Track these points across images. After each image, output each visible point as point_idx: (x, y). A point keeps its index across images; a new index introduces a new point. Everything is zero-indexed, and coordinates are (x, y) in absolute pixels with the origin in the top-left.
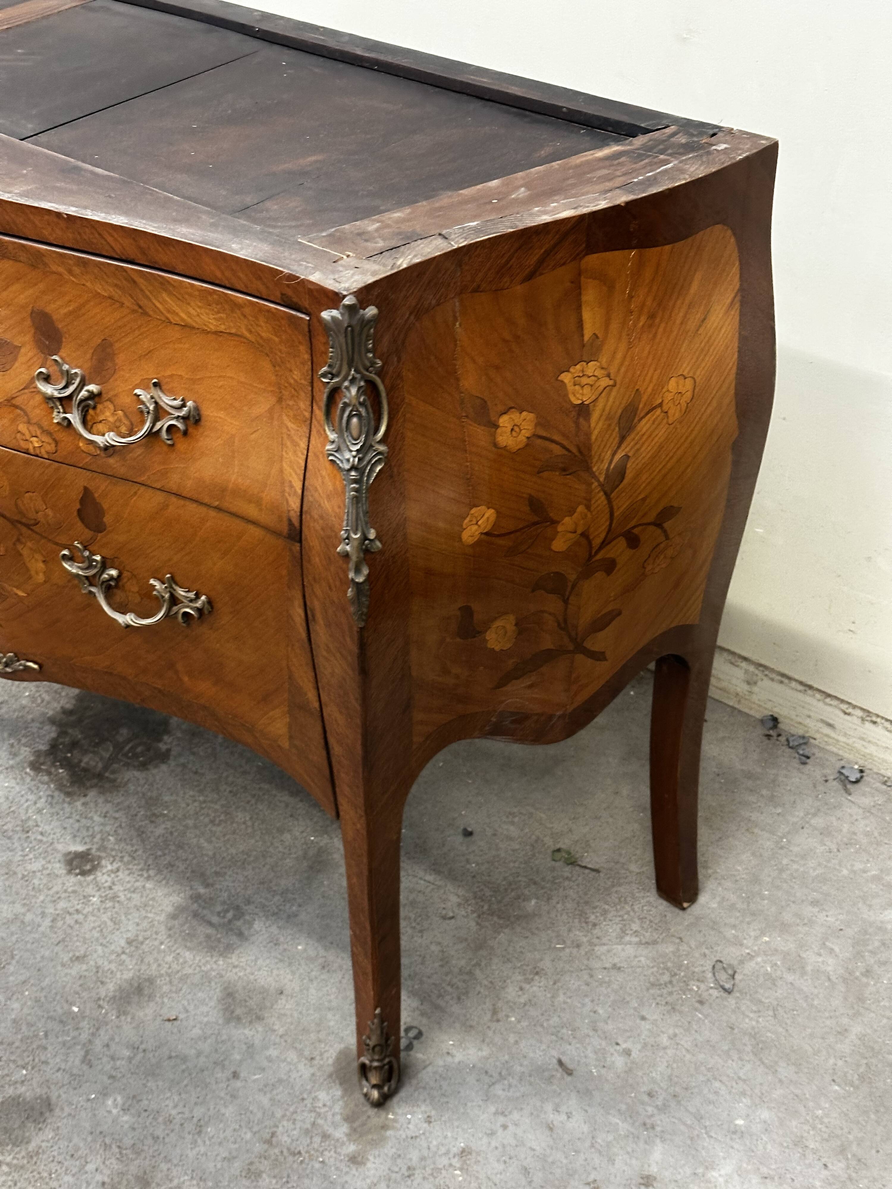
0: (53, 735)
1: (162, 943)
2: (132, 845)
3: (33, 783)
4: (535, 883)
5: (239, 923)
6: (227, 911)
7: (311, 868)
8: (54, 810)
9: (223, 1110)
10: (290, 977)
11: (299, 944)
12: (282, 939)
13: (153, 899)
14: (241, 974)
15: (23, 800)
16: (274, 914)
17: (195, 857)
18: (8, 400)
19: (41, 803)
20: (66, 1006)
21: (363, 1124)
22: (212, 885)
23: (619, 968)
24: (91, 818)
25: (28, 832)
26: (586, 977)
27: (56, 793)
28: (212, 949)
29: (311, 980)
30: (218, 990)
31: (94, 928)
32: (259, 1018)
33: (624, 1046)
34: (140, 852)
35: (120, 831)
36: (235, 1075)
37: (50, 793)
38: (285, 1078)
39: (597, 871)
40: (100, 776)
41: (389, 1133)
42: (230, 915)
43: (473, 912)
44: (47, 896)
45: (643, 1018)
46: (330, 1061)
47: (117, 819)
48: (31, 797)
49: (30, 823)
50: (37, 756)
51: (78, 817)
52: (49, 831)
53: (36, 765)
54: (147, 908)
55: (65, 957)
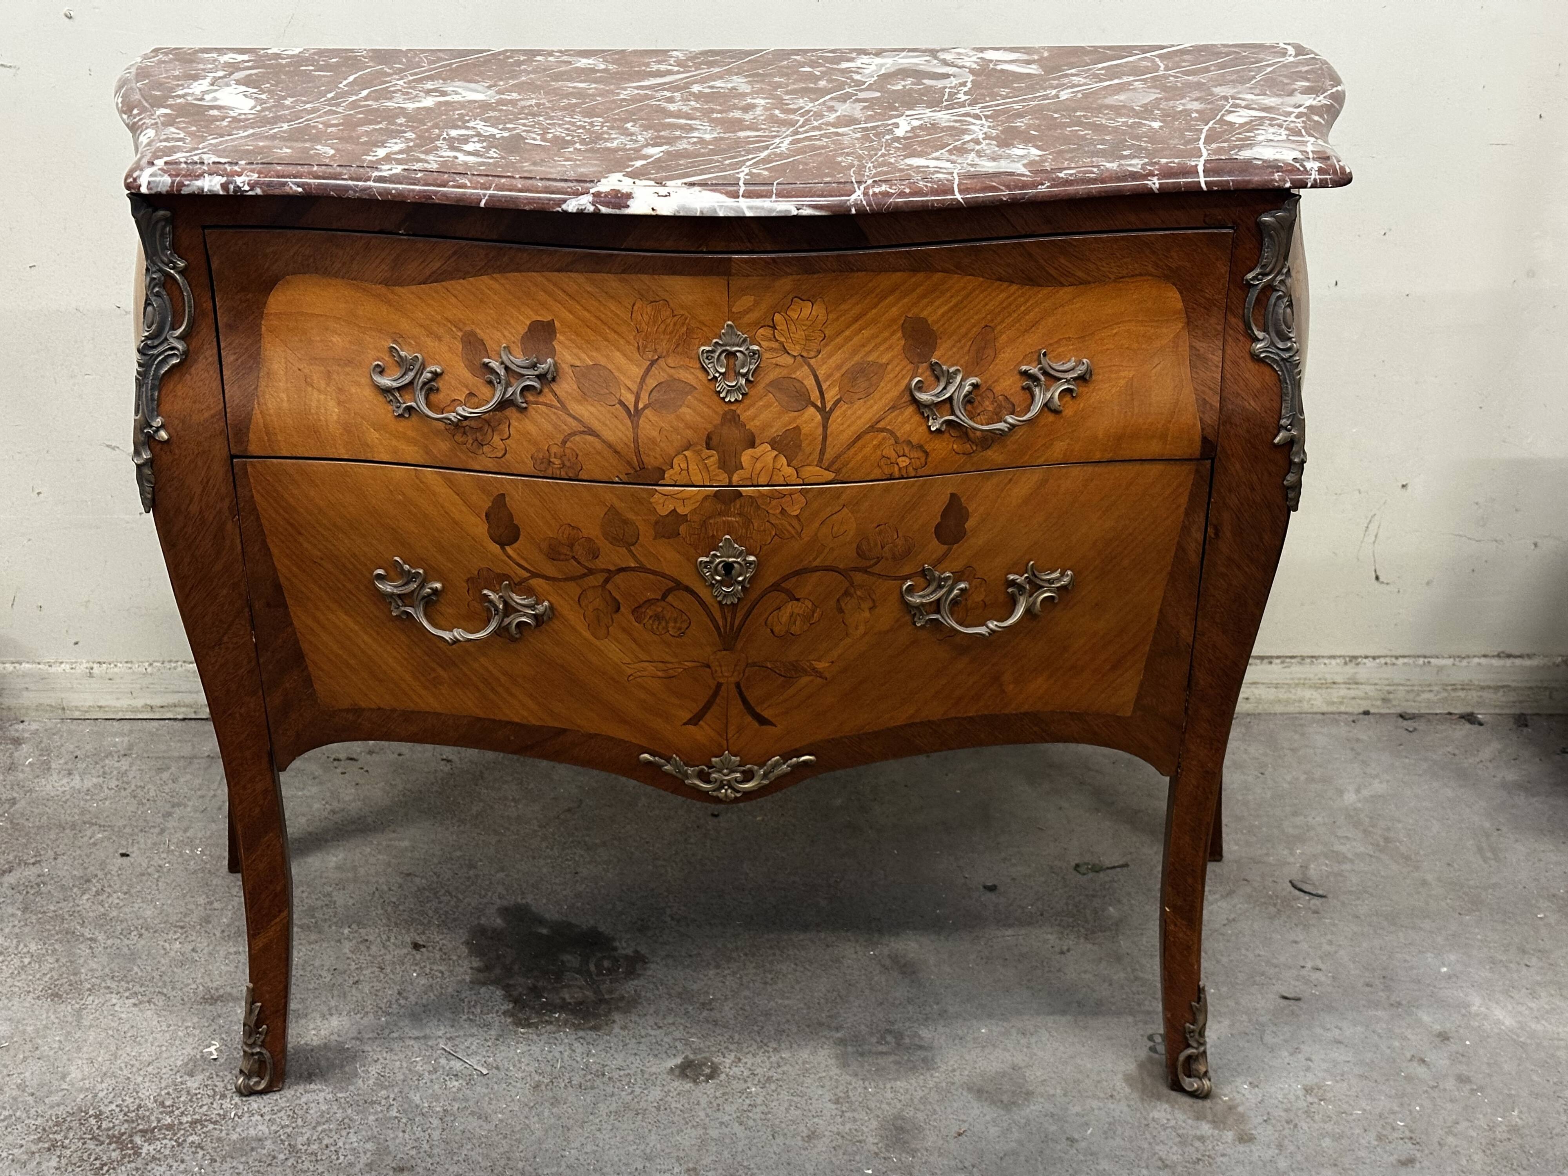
0: (499, 993)
1: (865, 1088)
2: (722, 1035)
3: (544, 1037)
4: (1093, 896)
5: (907, 1040)
6: (883, 1038)
7: (904, 973)
8: (602, 1047)
9: (1100, 1168)
10: (1007, 1054)
11: (979, 1029)
12: (960, 1032)
13: (804, 1063)
14: (966, 1073)
15: (557, 1055)
16: (926, 1019)
17: (793, 1015)
18: (872, 427)
19: (579, 1048)
20: (854, 1173)
21: (1215, 1115)
22: (841, 1027)
23: (1234, 920)
24: (648, 1035)
25: (604, 1075)
26: (1221, 937)
27: (581, 1033)
28: (914, 1069)
29: (1028, 1047)
30: (965, 1093)
31: (788, 1110)
32: (1029, 1094)
33: (1309, 965)
34: (737, 1037)
35: (693, 1031)
36: (1071, 1140)
37: (574, 1037)
38: (1111, 1120)
39: (1126, 865)
40: (602, 1001)
41: (1240, 1109)
42: (889, 1038)
43: (1079, 937)
44: (704, 1109)
45: (1296, 942)
46: (1128, 1090)
47: (673, 1024)
48: (561, 1048)
49: (595, 1068)
50: (512, 1015)
51: (634, 1041)
52: (623, 1064)
53: (522, 1023)
54: (813, 1071)
55: (797, 1142)
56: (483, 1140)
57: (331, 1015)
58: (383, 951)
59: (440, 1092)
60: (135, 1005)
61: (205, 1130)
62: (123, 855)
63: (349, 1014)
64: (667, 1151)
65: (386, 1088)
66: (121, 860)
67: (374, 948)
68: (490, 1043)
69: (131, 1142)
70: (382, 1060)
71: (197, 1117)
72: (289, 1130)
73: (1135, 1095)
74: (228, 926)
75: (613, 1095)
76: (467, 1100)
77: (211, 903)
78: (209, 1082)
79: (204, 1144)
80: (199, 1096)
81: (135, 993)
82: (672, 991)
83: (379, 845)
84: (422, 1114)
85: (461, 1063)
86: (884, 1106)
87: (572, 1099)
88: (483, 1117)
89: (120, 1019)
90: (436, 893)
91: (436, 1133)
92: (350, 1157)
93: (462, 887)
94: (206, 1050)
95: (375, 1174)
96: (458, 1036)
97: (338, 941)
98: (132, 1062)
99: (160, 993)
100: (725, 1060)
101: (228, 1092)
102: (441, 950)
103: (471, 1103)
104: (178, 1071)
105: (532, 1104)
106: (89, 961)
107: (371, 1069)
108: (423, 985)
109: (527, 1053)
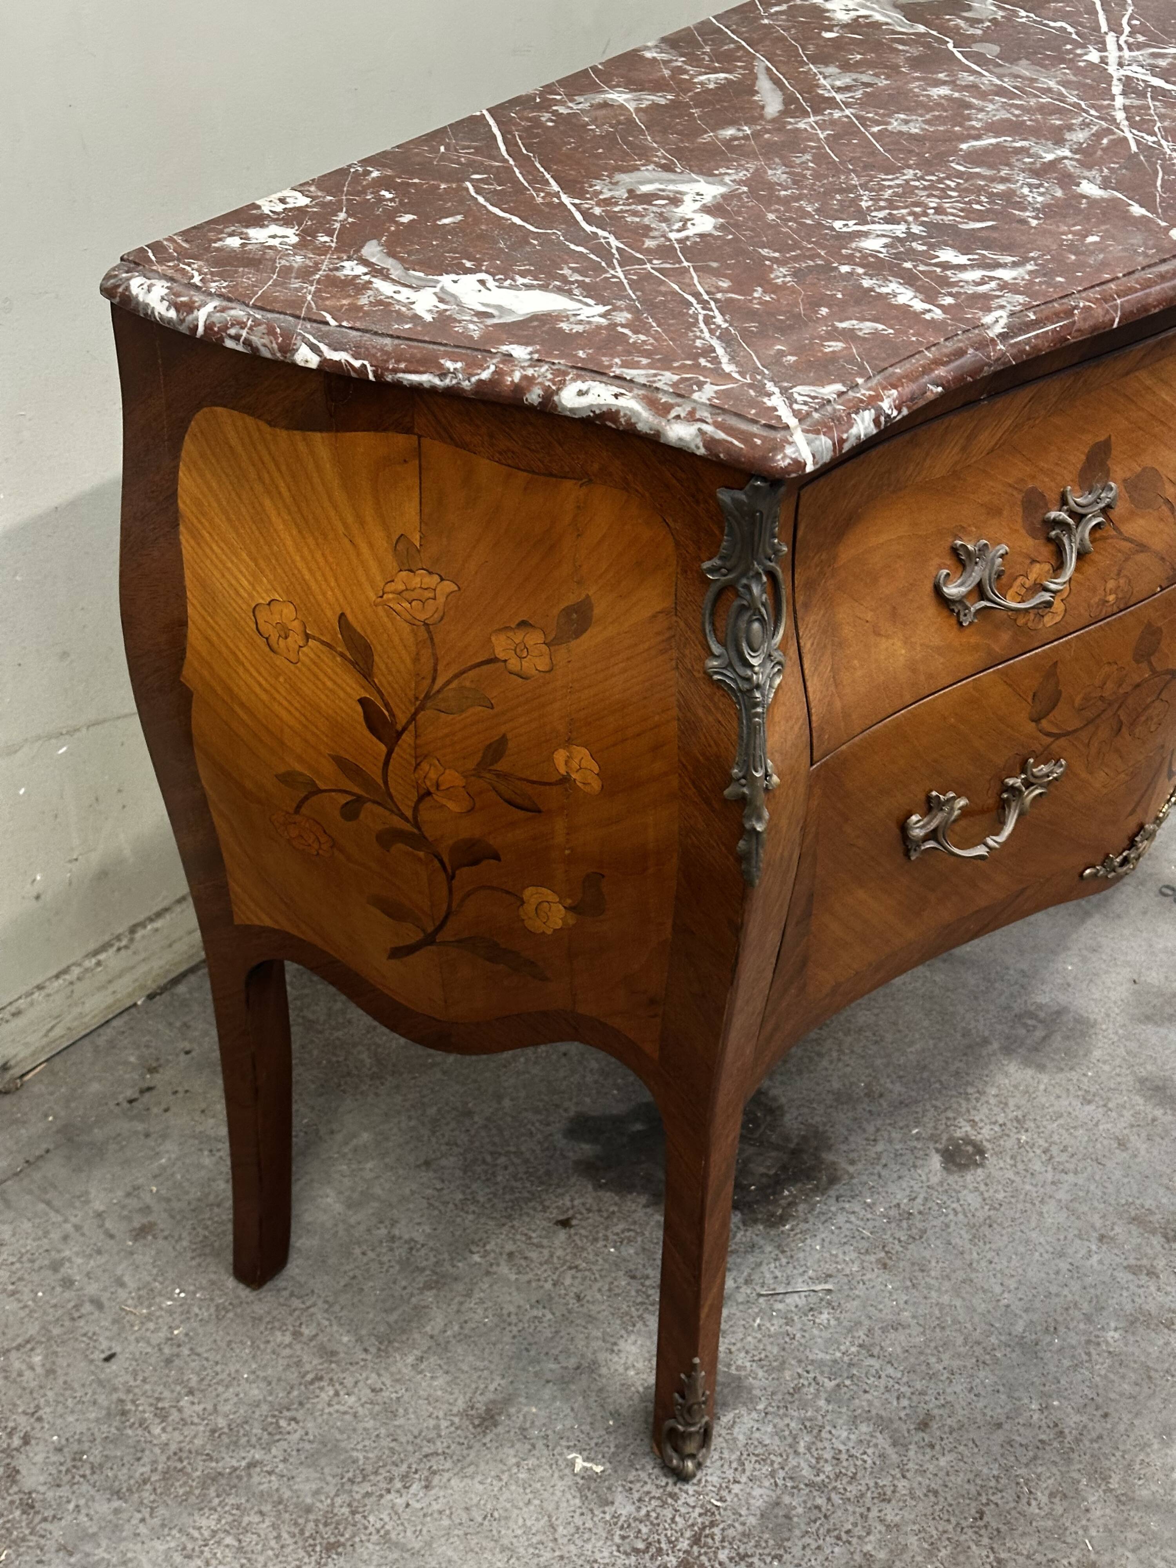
1: (1085, 1075)
2: (925, 1111)
3: (811, 1220)
5: (1042, 1014)
6: (1025, 1025)
8: (867, 1192)
10: (1113, 975)
11: (1065, 969)
12: (1059, 981)
13: (1015, 1087)
14: (1117, 1010)
15: (848, 1225)
16: (1023, 987)
17: (941, 1054)
19: (853, 1207)
22: (986, 1038)
24: (879, 1156)
25: (911, 1214)
27: (832, 1193)
28: (1084, 1034)
29: (1115, 959)
30: (1144, 1027)
31: (1072, 1135)
34: (938, 1104)
35: (901, 1124)
37: (832, 1201)
40: (795, 1153)
42: (1029, 1022)
44: (1023, 1182)
47: (878, 1130)
48: (841, 1219)
49: (893, 1212)
50: (755, 1221)
51: (879, 1168)
52: (907, 1192)
53: (775, 1221)
54: (1031, 1090)
55: (1122, 1156)
56: (933, 1345)
57: (615, 1344)
58: (546, 1252)
59: (826, 1334)
60: (426, 1487)
61: (718, 1538)
62: (107, 1359)
63: (629, 1333)
64: (1062, 1237)
65: (781, 1368)
66: (113, 1366)
67: (533, 1255)
68: (784, 1261)
70: (733, 1349)
71: (688, 1534)
72: (781, 1474)
74: (359, 1340)
75: (947, 1226)
76: (859, 1323)
77: (297, 1334)
78: (636, 1496)
79: (741, 1551)
80: (653, 1515)
81: (404, 1477)
82: (828, 1102)
83: (344, 1156)
84: (851, 1365)
85: (796, 1296)
86: (1119, 1079)
87: (927, 1254)
88: (897, 1326)
89: (440, 1512)
90: (484, 1162)
91: (890, 1370)
92: (870, 1451)
93: (497, 1139)
94: (577, 1469)
95: (913, 1447)
96: (750, 1275)
97: (488, 1273)
98: (534, 1540)
99: (426, 1456)
100: (964, 1129)
101: (669, 1489)
102: (589, 1210)
103: (867, 1322)
104: (591, 1510)
105: (909, 1283)
106: (296, 1487)
107: (739, 1363)
108: (637, 1254)
109: (826, 1244)
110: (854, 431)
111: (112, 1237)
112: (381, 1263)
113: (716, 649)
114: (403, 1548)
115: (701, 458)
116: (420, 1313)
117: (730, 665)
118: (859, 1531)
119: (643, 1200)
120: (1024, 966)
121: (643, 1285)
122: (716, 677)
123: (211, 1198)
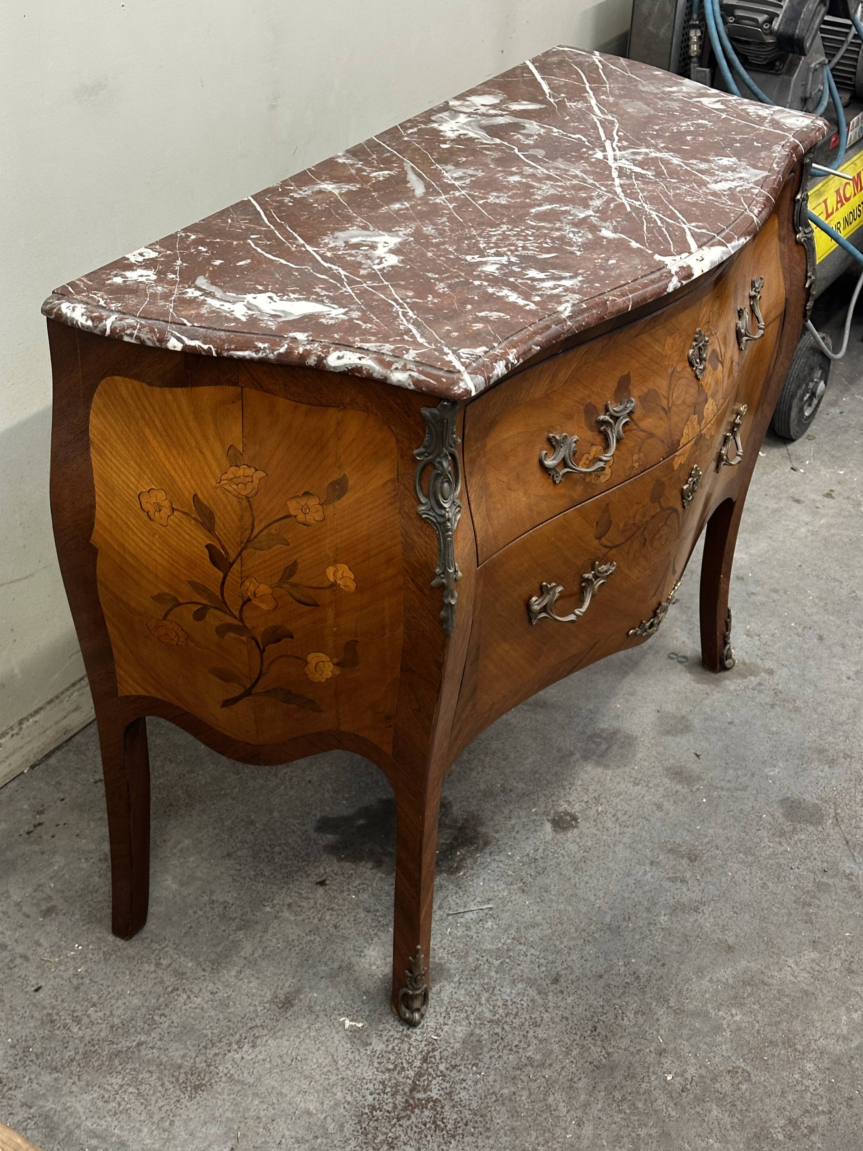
1: (633, 769)
2: (539, 798)
3: (475, 867)
5: (604, 735)
6: (595, 742)
8: (508, 848)
9: (758, 725)
10: (645, 708)
11: (616, 707)
12: (613, 714)
13: (592, 779)
14: (649, 729)
15: (499, 869)
16: (592, 720)
17: (545, 763)
19: (501, 858)
20: (702, 806)
22: (572, 751)
24: (513, 827)
25: (536, 859)
27: (487, 851)
28: (631, 745)
29: (645, 699)
30: (666, 738)
31: (629, 804)
32: (684, 718)
34: (546, 793)
35: (525, 806)
36: (731, 723)
37: (487, 855)
38: (724, 703)
40: (461, 829)
42: (597, 740)
44: (602, 834)
47: (511, 811)
48: (494, 865)
49: (526, 860)
50: (443, 872)
51: (514, 834)
52: (533, 846)
53: (453, 871)
54: (602, 780)
55: (659, 814)
56: (557, 934)
57: (362, 951)
58: (312, 901)
59: (491, 934)
60: (253, 1046)
61: (438, 1057)
62: (37, 990)
63: (370, 945)
64: (628, 865)
65: (466, 956)
66: (41, 994)
67: (304, 904)
68: (461, 893)
69: (418, 1099)
70: (436, 947)
71: (419, 1057)
72: (473, 1017)
73: (712, 687)
74: (199, 964)
75: (559, 864)
76: (510, 926)
77: (158, 965)
78: (385, 1038)
79: (453, 1063)
80: (397, 1048)
81: (238, 1042)
82: (479, 797)
83: (175, 854)
84: (508, 950)
85: (471, 913)
86: (654, 769)
87: (548, 881)
88: (534, 925)
89: (264, 1060)
90: (265, 851)
91: (532, 951)
92: (525, 999)
93: (272, 837)
94: (347, 1027)
95: (551, 994)
96: (441, 904)
97: (276, 917)
98: (325, 1070)
99: (251, 1028)
100: (564, 806)
101: (405, 1032)
102: (336, 874)
103: (515, 925)
104: (358, 1049)
105: (539, 900)
106: (169, 1055)
107: (440, 955)
108: (369, 897)
109: (486, 881)
110: (495, 372)
111: (28, 916)
112: (207, 918)
113: (423, 500)
114: (243, 1083)
115: (411, 391)
116: (236, 945)
117: (432, 509)
118: (523, 1045)
119: (370, 865)
120: (591, 707)
121: (375, 915)
122: (424, 516)
123: (91, 888)
